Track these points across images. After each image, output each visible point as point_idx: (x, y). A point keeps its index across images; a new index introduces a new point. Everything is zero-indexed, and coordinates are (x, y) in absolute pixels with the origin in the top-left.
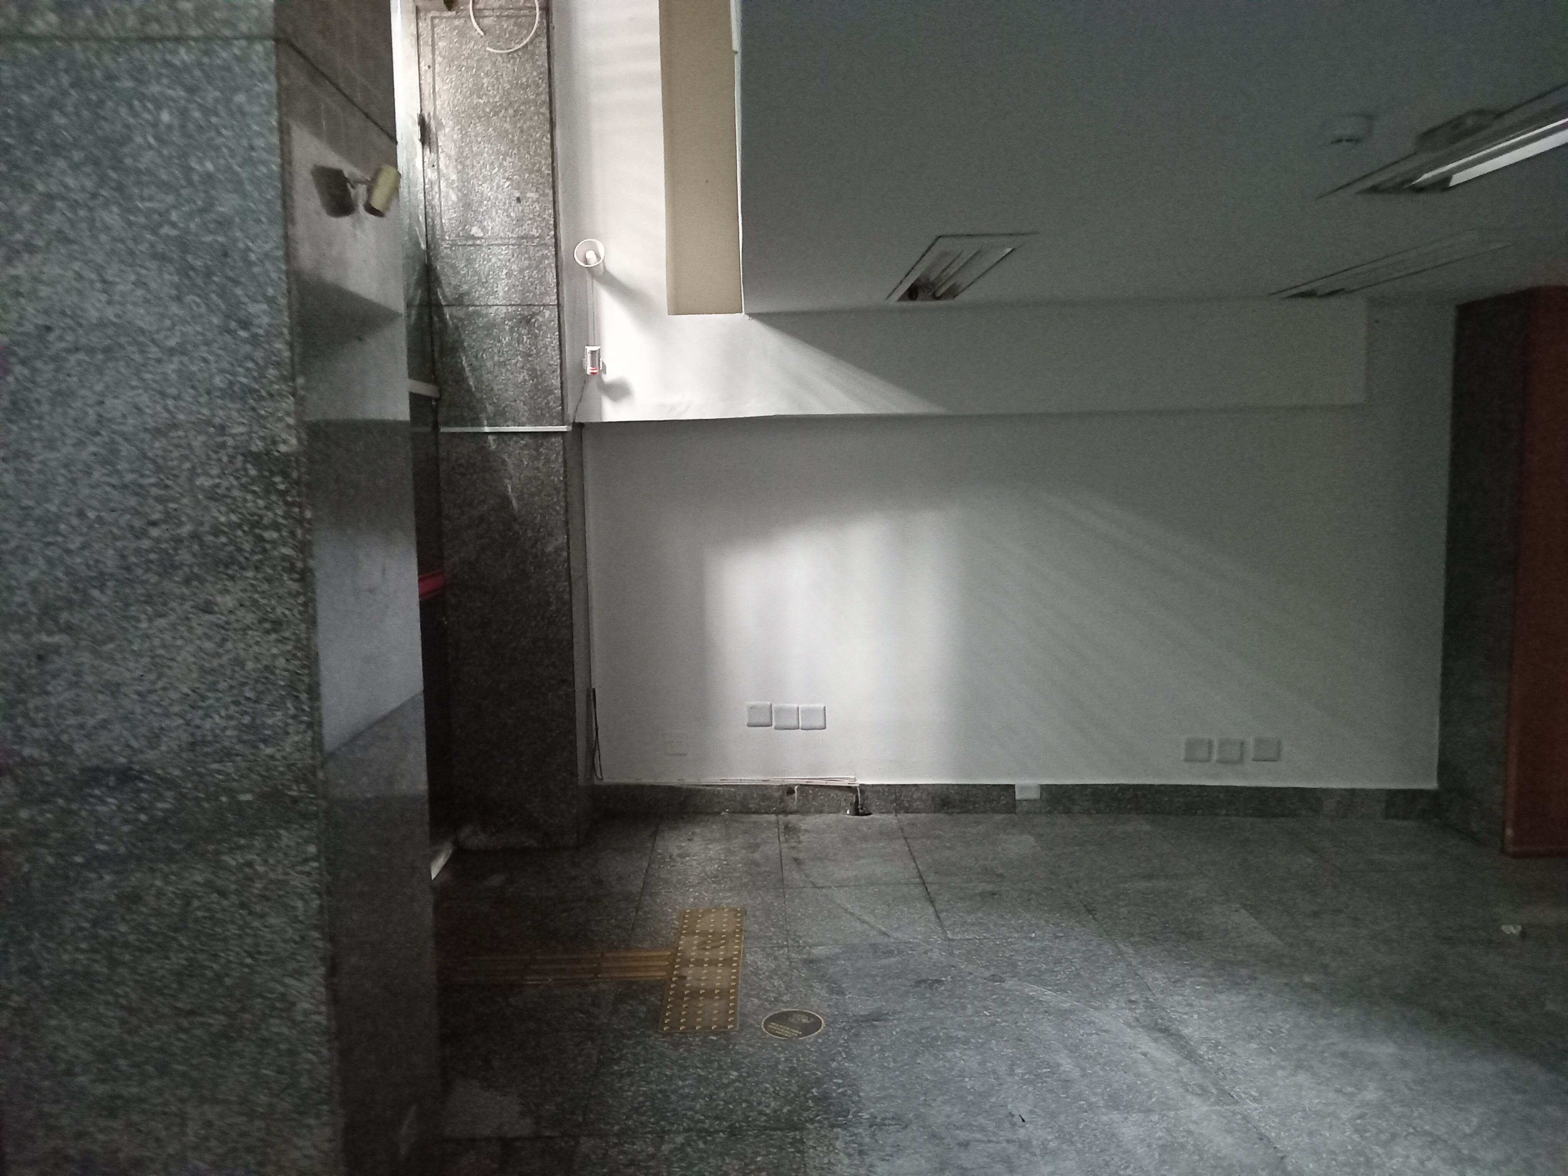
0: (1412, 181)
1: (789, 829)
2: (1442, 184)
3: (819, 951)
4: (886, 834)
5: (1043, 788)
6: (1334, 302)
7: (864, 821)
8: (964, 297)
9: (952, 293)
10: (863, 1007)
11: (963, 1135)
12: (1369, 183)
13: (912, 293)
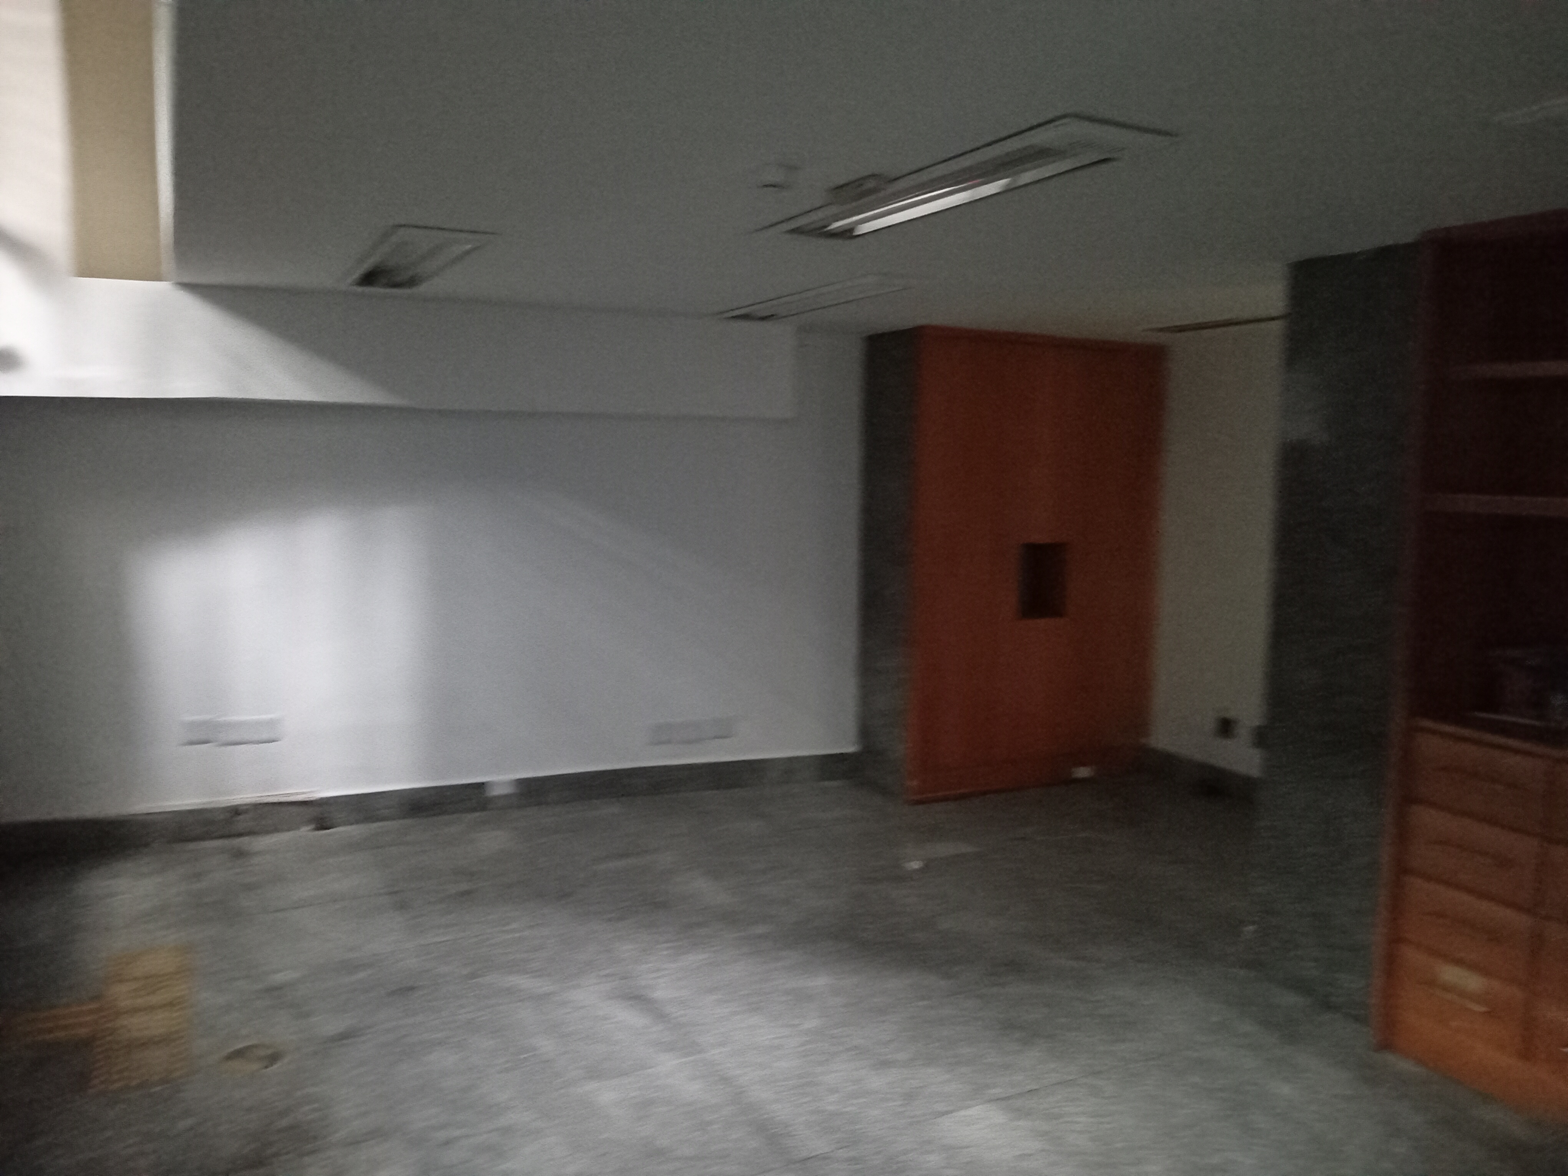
0: (826, 227)
1: (240, 854)
2: (847, 234)
3: (279, 978)
4: (353, 846)
5: (521, 782)
6: (767, 325)
7: (329, 835)
8: (423, 289)
9: (412, 282)
10: (332, 1026)
11: (442, 1135)
12: (793, 225)
13: (369, 278)
